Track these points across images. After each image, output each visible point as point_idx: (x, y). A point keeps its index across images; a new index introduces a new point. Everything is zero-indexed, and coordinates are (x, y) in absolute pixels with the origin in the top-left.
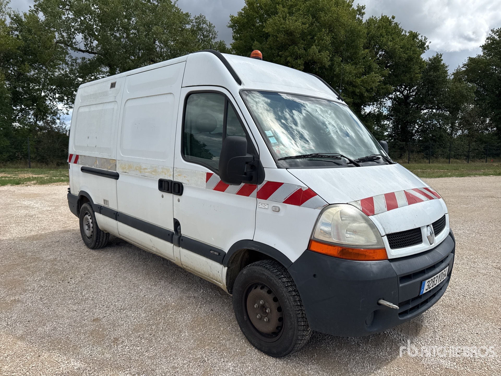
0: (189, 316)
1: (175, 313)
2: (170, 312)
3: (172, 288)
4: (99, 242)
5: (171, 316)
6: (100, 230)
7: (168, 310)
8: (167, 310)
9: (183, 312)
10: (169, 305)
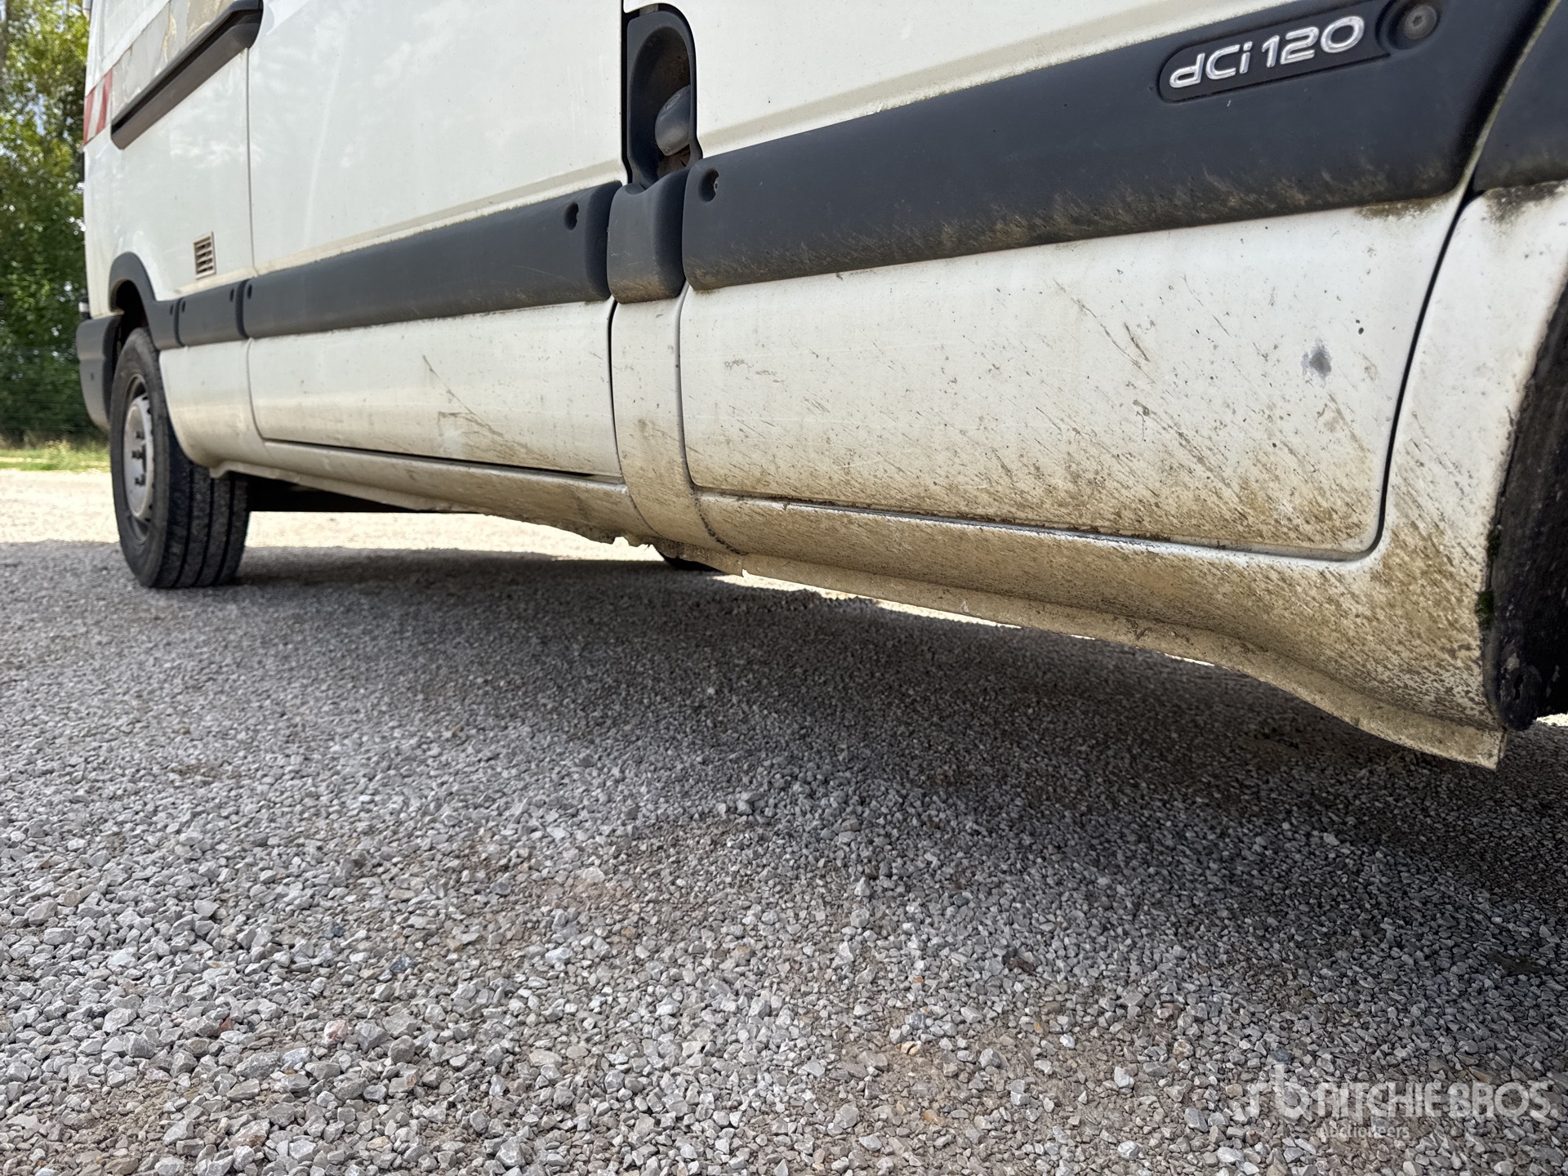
0: (769, 1012)
1: (602, 972)
2: (554, 955)
3: (587, 763)
4: (187, 541)
5: (557, 1005)
6: (191, 462)
7: (529, 929)
8: (523, 938)
9: (698, 955)
10: (547, 881)
